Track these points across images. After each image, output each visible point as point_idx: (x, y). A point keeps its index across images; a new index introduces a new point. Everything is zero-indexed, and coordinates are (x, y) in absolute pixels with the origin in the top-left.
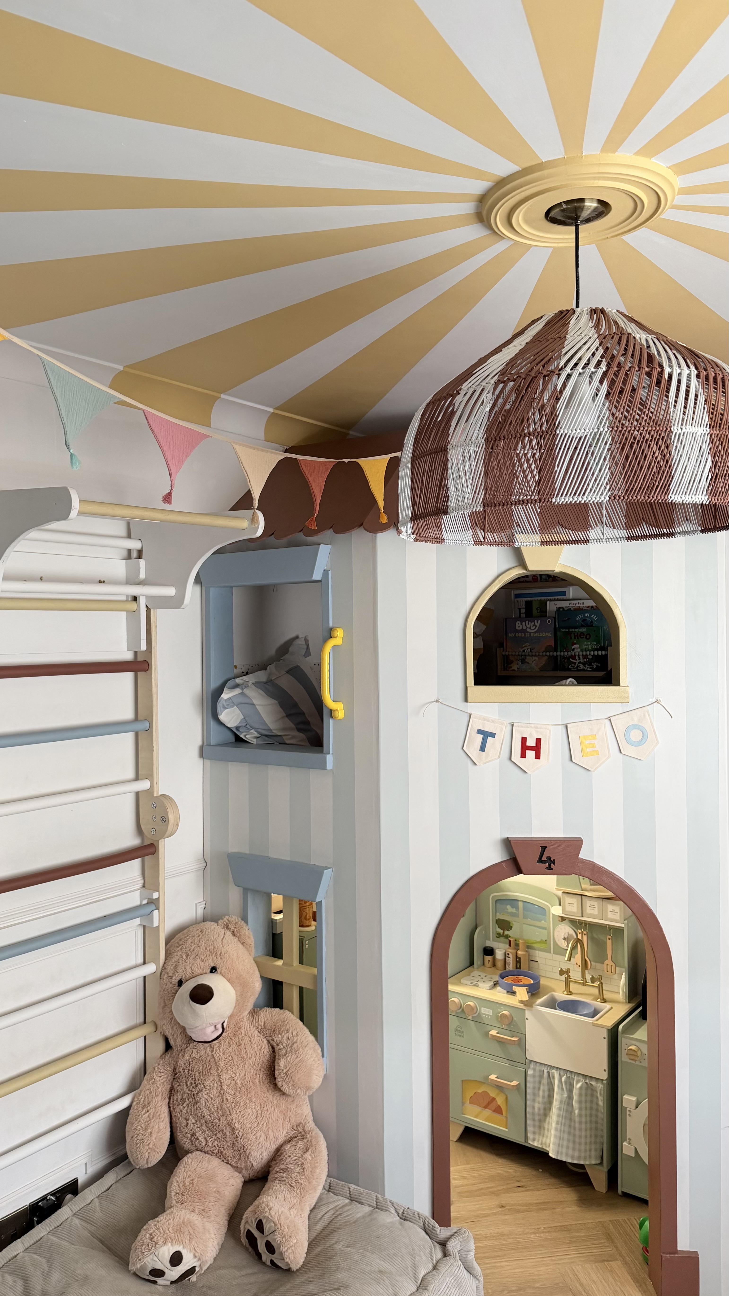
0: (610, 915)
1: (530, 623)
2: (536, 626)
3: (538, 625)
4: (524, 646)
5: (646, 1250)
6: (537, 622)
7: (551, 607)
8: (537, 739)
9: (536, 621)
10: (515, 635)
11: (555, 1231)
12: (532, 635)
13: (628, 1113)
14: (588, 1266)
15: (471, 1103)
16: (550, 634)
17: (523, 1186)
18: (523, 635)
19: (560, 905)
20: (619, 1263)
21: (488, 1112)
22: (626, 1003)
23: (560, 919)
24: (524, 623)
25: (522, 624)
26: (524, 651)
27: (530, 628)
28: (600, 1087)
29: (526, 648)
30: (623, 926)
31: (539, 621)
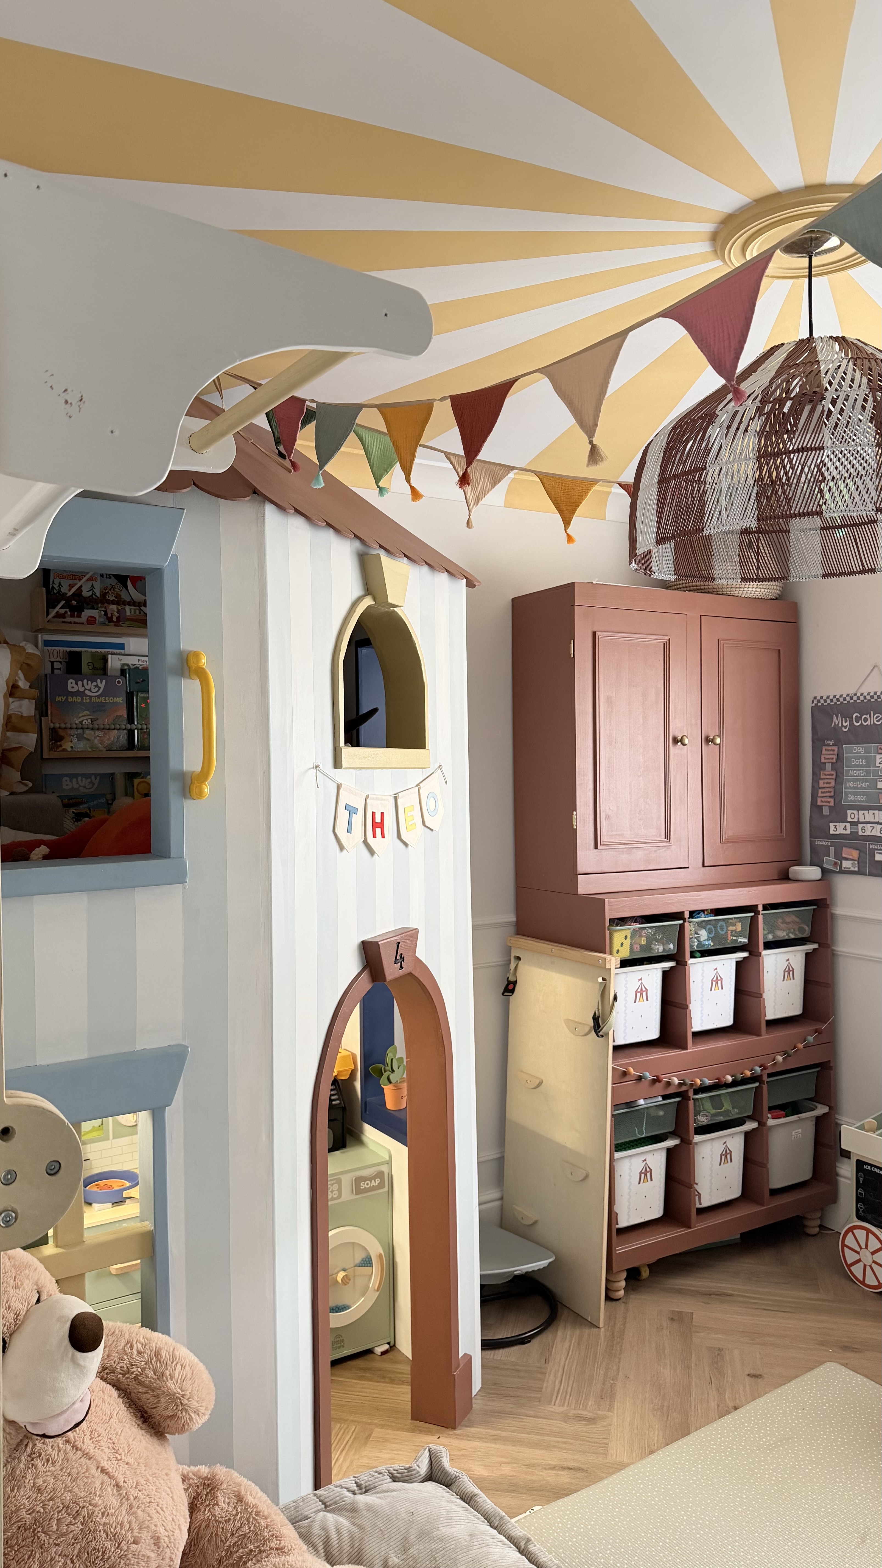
1: (89, 682)
3: (102, 686)
4: (80, 715)
6: (101, 683)
7: (114, 663)
8: (381, 813)
9: (99, 680)
10: (67, 699)
12: (93, 700)
16: (121, 700)
18: (79, 699)
24: (80, 683)
26: (81, 722)
27: (90, 690)
29: (85, 718)
31: (104, 681)
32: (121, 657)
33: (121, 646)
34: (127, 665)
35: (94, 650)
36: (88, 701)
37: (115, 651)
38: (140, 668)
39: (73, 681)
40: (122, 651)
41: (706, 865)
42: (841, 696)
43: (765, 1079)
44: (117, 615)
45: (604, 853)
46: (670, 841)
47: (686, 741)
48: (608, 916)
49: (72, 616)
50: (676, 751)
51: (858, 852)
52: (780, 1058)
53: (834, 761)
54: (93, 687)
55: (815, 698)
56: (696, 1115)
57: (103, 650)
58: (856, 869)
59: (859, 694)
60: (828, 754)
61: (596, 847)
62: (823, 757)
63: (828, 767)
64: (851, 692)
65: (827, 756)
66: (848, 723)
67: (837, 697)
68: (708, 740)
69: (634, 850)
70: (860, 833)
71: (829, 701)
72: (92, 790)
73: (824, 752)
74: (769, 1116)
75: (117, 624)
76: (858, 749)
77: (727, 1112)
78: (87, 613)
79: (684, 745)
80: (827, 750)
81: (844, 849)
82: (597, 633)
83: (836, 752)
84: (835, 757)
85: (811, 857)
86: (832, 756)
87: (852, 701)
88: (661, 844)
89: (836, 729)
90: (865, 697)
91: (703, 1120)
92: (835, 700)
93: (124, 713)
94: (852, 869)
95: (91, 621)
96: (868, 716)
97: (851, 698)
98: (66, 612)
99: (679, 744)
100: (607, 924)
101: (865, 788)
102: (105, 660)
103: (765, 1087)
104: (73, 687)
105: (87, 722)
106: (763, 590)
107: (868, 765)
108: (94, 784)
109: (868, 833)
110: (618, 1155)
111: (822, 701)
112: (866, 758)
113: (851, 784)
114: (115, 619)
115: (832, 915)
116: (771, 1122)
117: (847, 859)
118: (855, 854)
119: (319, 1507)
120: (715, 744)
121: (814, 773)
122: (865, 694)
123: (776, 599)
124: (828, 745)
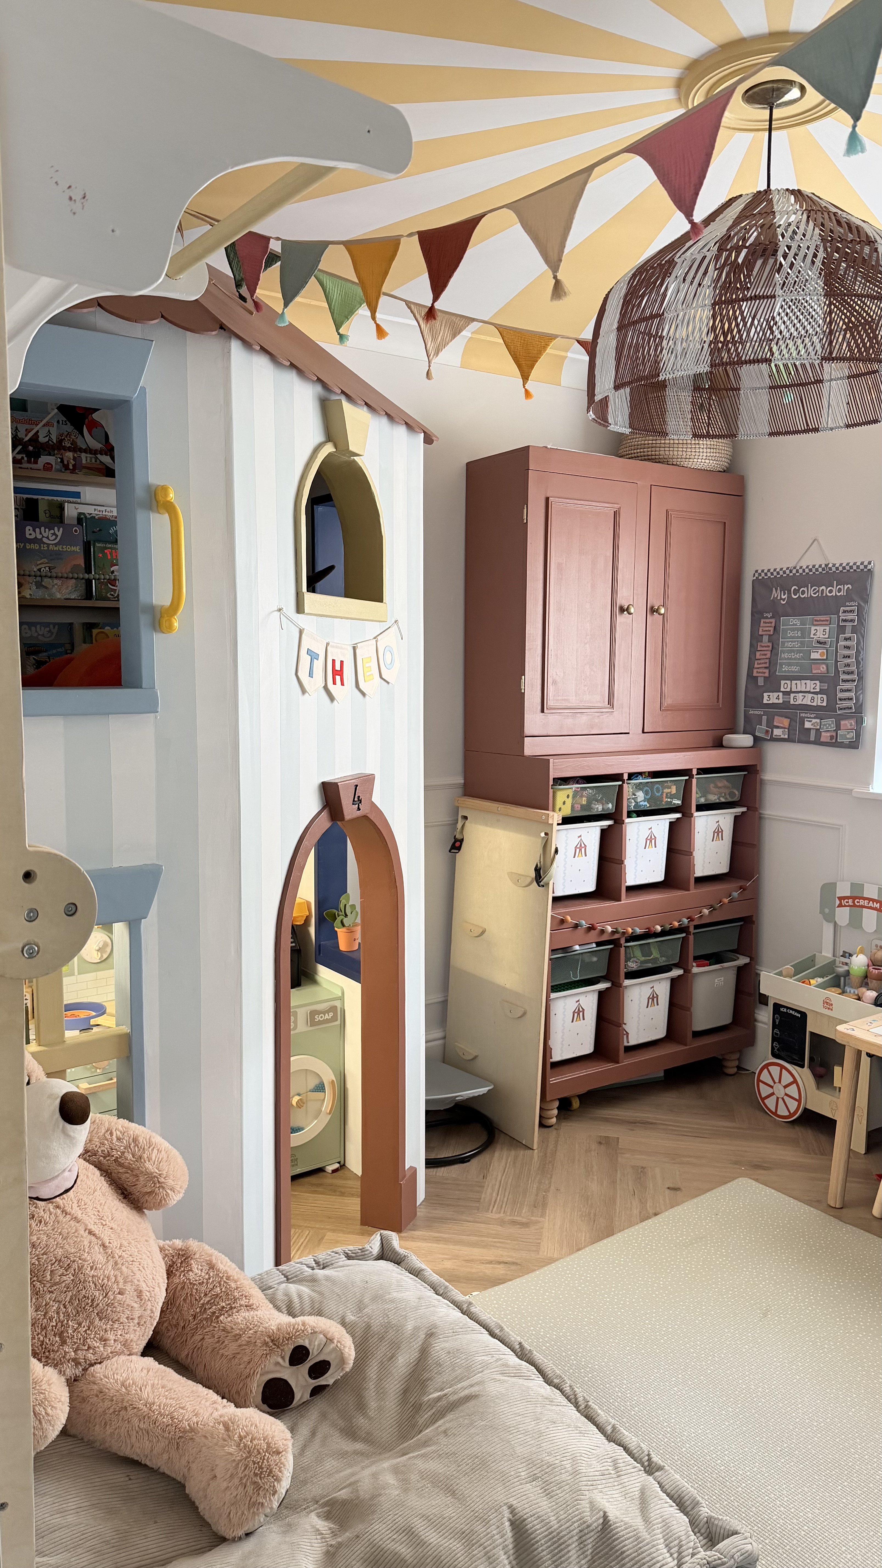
1: (47, 530)
4: (39, 562)
6: (58, 531)
7: (71, 511)
8: (341, 661)
9: (56, 529)
10: (24, 546)
12: (51, 547)
16: (78, 549)
18: (37, 547)
24: (37, 530)
26: (39, 570)
27: (47, 538)
29: (43, 566)
31: (61, 529)
32: (77, 506)
33: (77, 495)
34: (84, 514)
35: (50, 498)
36: (46, 548)
37: (71, 499)
38: (96, 517)
39: (31, 528)
40: (78, 500)
41: (645, 731)
42: (781, 569)
43: (692, 930)
44: (73, 462)
45: (551, 717)
46: (613, 707)
47: (632, 610)
48: (552, 775)
49: (29, 462)
50: (621, 619)
51: (789, 720)
52: (706, 911)
53: (771, 633)
54: (50, 535)
55: (756, 571)
56: (626, 961)
57: (59, 499)
58: (786, 737)
59: (798, 568)
60: (766, 627)
61: (543, 711)
62: (761, 629)
63: (765, 638)
64: (791, 565)
65: (765, 629)
66: (786, 596)
67: (778, 570)
68: (653, 610)
69: (579, 715)
70: (792, 702)
71: (769, 574)
72: (51, 638)
73: (762, 624)
74: (694, 964)
75: (73, 471)
76: (795, 621)
77: (655, 960)
78: (44, 459)
79: (630, 613)
80: (765, 623)
81: (776, 717)
82: (550, 499)
83: (773, 625)
84: (772, 629)
85: (744, 726)
86: (770, 629)
87: (791, 574)
88: (604, 710)
89: (775, 602)
90: (804, 571)
91: (633, 966)
92: (775, 574)
93: (81, 562)
94: (782, 736)
95: (48, 467)
96: (805, 589)
97: (791, 571)
98: (23, 458)
99: (625, 613)
100: (551, 783)
101: (799, 659)
102: (61, 508)
103: (691, 937)
104: (30, 534)
105: (45, 570)
106: (711, 462)
107: (803, 637)
108: (52, 633)
109: (799, 702)
110: (553, 995)
111: (763, 575)
112: (803, 631)
113: (786, 655)
114: (71, 467)
115: (762, 781)
116: (695, 970)
117: (778, 727)
118: (786, 722)
119: (282, 1280)
120: (660, 614)
121: (751, 645)
122: (804, 567)
123: (724, 471)
124: (767, 618)
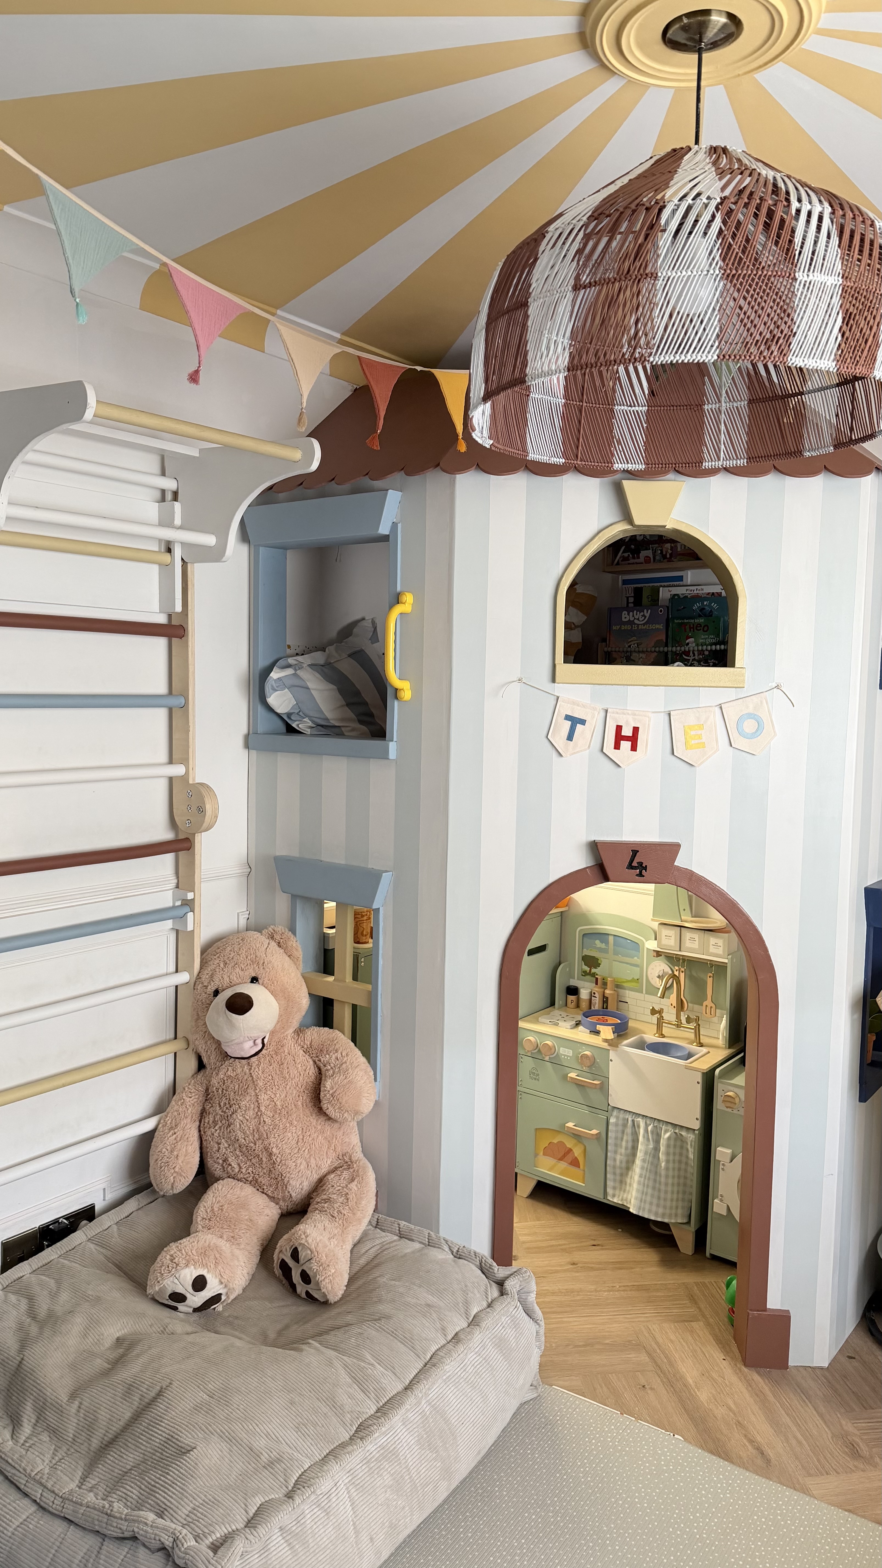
0: (712, 949)
1: (638, 613)
2: (645, 617)
3: (648, 615)
4: (630, 640)
5: (732, 1311)
6: (647, 612)
7: (665, 594)
8: (634, 727)
9: (645, 611)
11: (630, 1290)
12: (640, 627)
13: (721, 1167)
14: (666, 1325)
15: (544, 1154)
17: (598, 1245)
19: (656, 939)
20: (701, 1323)
21: (563, 1165)
22: (726, 1048)
23: (655, 954)
24: (631, 613)
25: (629, 614)
26: (629, 647)
27: (638, 619)
28: (691, 1137)
29: (633, 643)
30: (726, 961)
31: (649, 611)
33: (680, 578)
34: (677, 595)
36: (636, 628)
38: (690, 596)
39: (626, 613)
40: (681, 583)
44: (670, 551)
49: (634, 558)
54: (641, 617)
57: (656, 584)
75: (670, 560)
78: (643, 554)
93: (664, 638)
95: (647, 560)
98: (629, 555)
102: (658, 592)
105: (634, 647)
114: (668, 556)
